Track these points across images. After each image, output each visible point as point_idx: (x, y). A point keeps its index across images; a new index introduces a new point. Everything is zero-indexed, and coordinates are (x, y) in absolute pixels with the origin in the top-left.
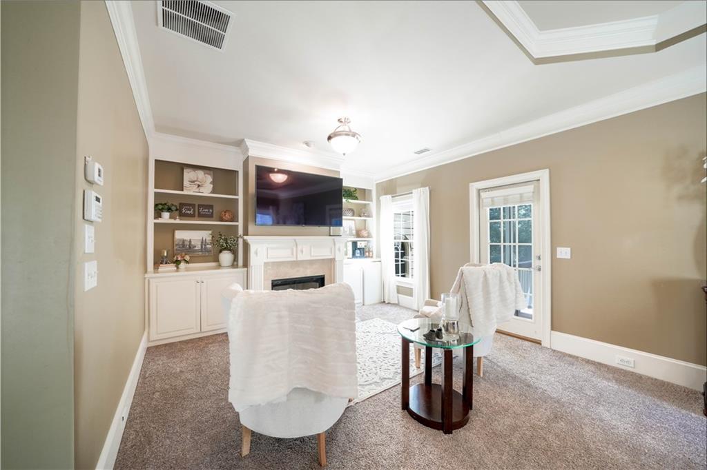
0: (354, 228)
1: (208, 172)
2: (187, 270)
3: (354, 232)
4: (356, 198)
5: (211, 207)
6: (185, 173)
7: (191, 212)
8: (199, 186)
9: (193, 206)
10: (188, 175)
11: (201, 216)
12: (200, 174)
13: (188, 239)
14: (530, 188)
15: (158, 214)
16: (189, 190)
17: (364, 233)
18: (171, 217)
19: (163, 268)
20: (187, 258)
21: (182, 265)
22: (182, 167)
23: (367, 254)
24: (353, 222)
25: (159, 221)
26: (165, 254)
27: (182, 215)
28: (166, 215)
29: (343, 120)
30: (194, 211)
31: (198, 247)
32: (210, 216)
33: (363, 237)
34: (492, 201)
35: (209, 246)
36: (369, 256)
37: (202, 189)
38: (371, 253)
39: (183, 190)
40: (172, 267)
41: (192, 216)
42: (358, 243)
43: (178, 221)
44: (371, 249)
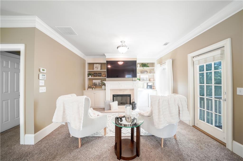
0: (148, 78)
1: (99, 64)
2: (95, 90)
3: (148, 79)
4: (148, 67)
5: (101, 73)
6: (94, 65)
7: (96, 75)
8: (97, 68)
9: (97, 73)
10: (95, 65)
11: (99, 76)
12: (98, 64)
13: (96, 82)
14: (219, 52)
15: (89, 76)
16: (95, 70)
17: (152, 80)
18: (91, 77)
19: (89, 89)
20: (95, 87)
21: (93, 89)
22: (94, 64)
23: (153, 88)
24: (148, 75)
25: (89, 78)
26: (90, 86)
27: (94, 76)
28: (90, 76)
29: (122, 41)
30: (97, 75)
31: (98, 84)
32: (101, 76)
33: (151, 81)
34: (199, 62)
35: (100, 84)
36: (154, 89)
37: (98, 69)
38: (155, 87)
39: (93, 70)
40: (91, 89)
41: (96, 76)
42: (149, 83)
43: (92, 78)
44: (155, 86)
